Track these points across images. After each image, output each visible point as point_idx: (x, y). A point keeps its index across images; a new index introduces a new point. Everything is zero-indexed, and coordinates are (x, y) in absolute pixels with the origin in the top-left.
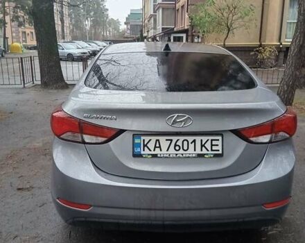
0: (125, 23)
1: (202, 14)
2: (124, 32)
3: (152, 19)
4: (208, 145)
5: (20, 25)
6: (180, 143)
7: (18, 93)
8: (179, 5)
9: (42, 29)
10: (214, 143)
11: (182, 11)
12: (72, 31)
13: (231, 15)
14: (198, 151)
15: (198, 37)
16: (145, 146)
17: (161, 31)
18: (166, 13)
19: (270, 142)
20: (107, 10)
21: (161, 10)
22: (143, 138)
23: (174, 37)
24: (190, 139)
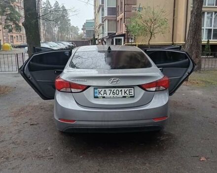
0: (82, 29)
1: (134, 24)
2: (82, 35)
3: (101, 27)
4: (128, 92)
5: (10, 31)
6: (115, 91)
7: (16, 77)
8: (119, 18)
9: (31, 36)
10: (130, 91)
11: (121, 22)
12: (45, 35)
13: (153, 24)
14: (123, 95)
15: (132, 39)
16: (99, 93)
17: (107, 35)
18: (110, 22)
19: (156, 91)
20: (70, 20)
21: (107, 21)
22: (98, 89)
23: (116, 39)
24: (120, 89)
